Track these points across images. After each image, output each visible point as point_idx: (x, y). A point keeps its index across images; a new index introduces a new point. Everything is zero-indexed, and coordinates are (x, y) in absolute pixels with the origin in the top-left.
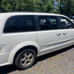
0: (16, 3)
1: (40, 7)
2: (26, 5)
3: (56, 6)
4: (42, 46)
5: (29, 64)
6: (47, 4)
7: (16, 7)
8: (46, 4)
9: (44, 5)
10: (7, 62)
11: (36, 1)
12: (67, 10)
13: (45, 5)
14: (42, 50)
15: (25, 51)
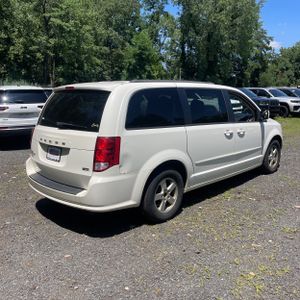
0: (13, 36)
1: (109, 51)
2: (52, 41)
3: (167, 49)
4: (197, 165)
5: (169, 208)
6: (133, 40)
7: (11, 48)
8: (130, 42)
9: (123, 45)
10: (128, 199)
11: (94, 29)
12: (206, 66)
13: (127, 44)
14: (196, 175)
15: (164, 173)
